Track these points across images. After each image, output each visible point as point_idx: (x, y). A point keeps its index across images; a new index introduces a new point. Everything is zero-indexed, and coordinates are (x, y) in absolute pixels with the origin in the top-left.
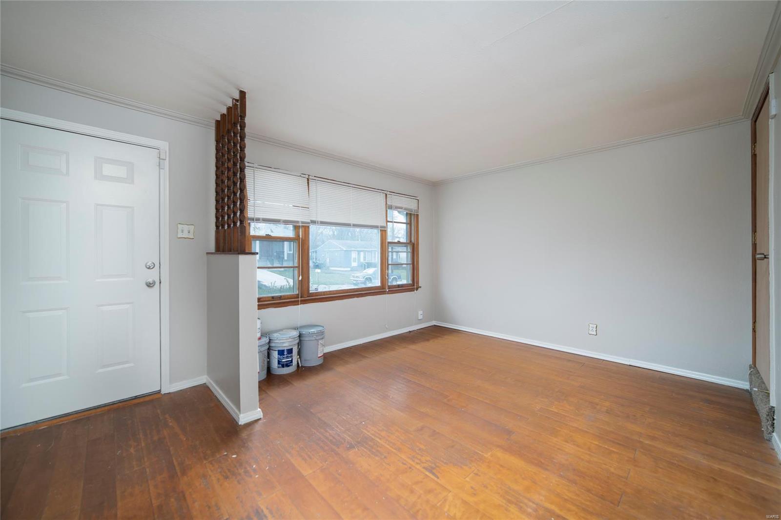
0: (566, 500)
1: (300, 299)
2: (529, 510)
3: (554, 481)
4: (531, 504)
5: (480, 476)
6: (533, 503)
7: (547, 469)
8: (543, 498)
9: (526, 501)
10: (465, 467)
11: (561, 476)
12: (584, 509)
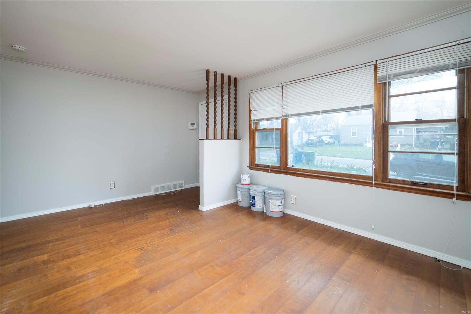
0: (78, 292)
1: (270, 169)
2: (90, 274)
3: (93, 294)
4: (92, 276)
5: (124, 263)
6: (91, 278)
7: (103, 295)
8: (89, 283)
9: (95, 275)
10: (134, 259)
11: (92, 300)
12: (66, 297)
